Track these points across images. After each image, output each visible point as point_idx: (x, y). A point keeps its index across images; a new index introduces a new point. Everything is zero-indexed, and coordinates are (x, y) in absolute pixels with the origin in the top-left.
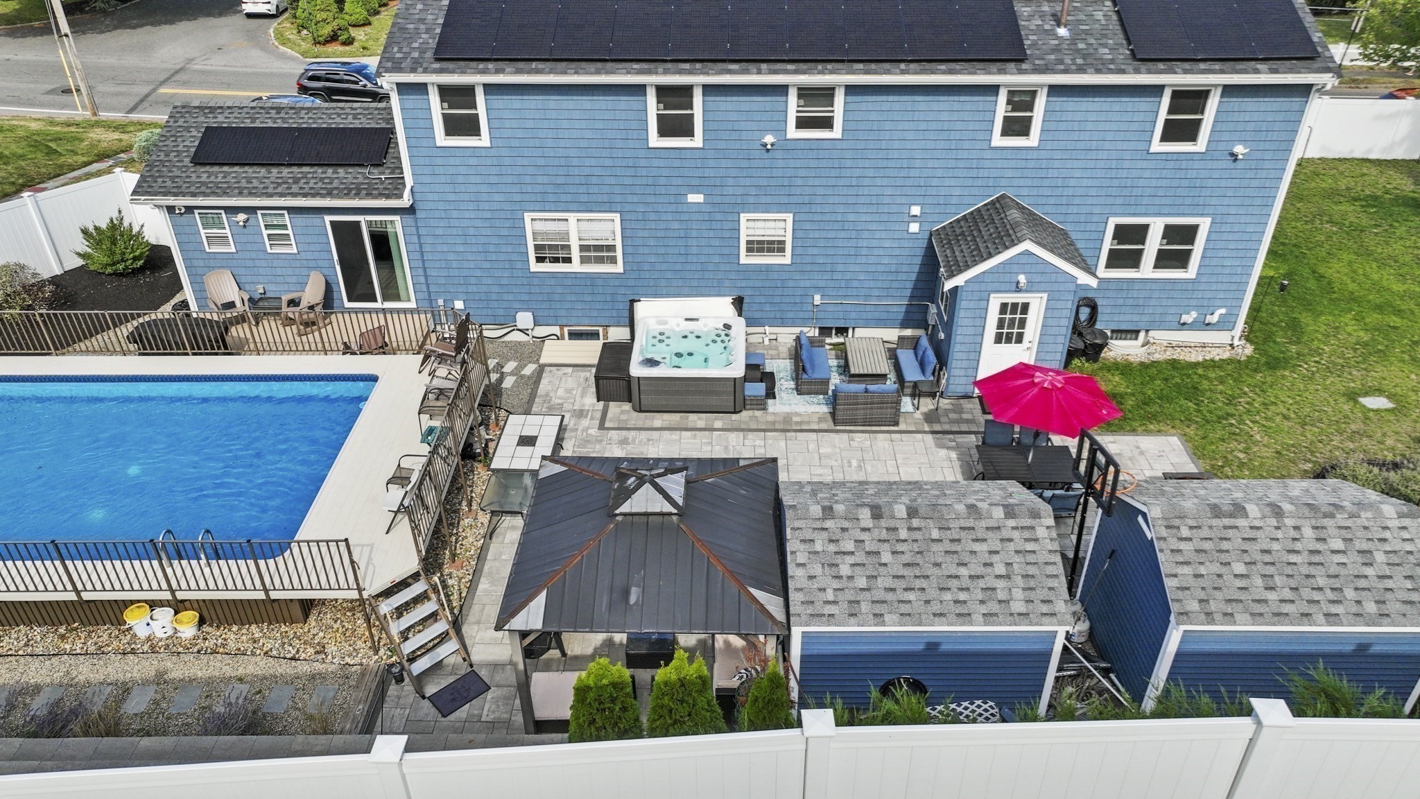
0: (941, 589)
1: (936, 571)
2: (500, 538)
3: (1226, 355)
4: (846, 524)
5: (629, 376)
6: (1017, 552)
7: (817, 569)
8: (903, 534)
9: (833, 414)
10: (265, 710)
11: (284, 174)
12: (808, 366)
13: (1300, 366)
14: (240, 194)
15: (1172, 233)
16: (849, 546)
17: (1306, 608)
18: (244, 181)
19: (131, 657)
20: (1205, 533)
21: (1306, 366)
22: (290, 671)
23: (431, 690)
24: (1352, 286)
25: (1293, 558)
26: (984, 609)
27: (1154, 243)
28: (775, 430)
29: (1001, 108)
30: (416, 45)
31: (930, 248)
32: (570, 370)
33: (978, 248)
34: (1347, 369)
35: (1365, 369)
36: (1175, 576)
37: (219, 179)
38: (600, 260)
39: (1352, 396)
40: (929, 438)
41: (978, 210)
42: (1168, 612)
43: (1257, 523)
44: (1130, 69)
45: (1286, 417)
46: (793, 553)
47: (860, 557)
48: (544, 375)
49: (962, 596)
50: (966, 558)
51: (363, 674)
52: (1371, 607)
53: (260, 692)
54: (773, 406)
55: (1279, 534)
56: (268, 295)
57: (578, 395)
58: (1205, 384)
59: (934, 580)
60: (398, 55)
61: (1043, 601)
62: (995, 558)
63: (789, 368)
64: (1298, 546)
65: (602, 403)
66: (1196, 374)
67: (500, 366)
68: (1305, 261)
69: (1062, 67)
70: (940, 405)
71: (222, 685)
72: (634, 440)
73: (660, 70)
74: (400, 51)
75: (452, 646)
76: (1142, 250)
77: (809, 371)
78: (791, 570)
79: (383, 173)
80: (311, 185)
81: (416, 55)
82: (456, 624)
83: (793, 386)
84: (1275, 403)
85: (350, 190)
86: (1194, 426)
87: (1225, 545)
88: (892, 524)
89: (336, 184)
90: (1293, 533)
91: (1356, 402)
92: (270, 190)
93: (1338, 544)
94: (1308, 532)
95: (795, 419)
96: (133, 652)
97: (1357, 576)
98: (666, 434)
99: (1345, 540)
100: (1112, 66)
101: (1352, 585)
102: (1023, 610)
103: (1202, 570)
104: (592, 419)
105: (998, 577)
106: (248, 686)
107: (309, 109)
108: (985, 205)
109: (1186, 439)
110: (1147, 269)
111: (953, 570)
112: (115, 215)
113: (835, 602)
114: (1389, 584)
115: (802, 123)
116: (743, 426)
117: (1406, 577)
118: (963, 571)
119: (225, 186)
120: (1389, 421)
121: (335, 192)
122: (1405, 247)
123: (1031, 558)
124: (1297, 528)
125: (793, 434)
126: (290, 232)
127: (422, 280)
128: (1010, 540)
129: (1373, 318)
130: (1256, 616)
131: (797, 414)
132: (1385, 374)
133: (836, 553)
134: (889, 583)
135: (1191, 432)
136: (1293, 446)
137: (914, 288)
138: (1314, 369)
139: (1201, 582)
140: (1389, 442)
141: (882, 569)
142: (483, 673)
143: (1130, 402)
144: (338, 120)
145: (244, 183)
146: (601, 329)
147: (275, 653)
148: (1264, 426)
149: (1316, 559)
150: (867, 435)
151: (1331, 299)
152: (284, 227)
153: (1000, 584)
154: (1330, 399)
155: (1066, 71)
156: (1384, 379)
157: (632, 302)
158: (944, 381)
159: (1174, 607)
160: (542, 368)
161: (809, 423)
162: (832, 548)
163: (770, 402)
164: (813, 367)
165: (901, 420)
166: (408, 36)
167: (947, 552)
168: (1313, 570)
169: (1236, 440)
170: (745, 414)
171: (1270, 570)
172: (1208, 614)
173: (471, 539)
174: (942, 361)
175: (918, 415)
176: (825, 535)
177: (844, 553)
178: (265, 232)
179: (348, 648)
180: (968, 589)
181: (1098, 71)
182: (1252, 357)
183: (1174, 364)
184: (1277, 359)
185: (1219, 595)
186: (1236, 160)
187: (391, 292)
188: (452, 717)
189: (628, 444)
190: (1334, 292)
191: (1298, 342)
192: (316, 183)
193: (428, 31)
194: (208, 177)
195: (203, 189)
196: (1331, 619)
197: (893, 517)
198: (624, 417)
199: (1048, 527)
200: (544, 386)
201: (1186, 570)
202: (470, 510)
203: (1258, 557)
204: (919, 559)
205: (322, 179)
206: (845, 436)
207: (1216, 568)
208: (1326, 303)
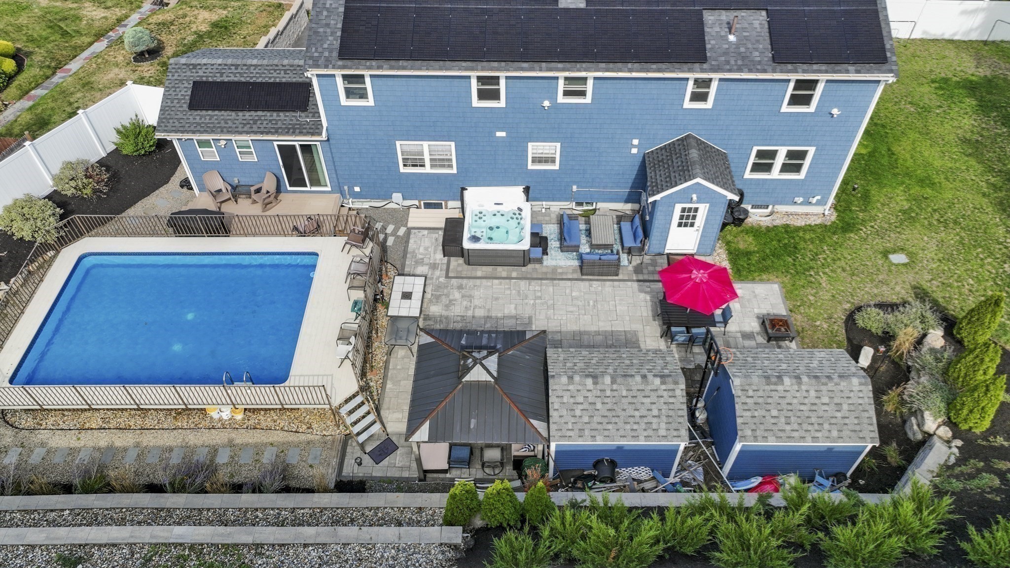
0: (625, 423)
1: (623, 413)
2: (396, 355)
3: (818, 222)
4: (580, 388)
5: (462, 248)
6: (665, 403)
7: (564, 412)
8: (608, 393)
9: (581, 267)
10: (287, 462)
11: (247, 117)
12: (567, 238)
13: (861, 230)
14: (222, 132)
15: (791, 155)
16: (581, 399)
17: (803, 434)
18: (222, 122)
19: (213, 431)
20: (760, 393)
21: (865, 230)
22: (296, 439)
23: (368, 449)
24: (910, 163)
25: (802, 407)
26: (646, 434)
27: (780, 160)
28: (547, 279)
29: (690, 87)
30: (326, 46)
31: (643, 162)
32: (426, 232)
33: (669, 176)
34: (888, 232)
35: (899, 232)
36: (742, 417)
37: (207, 121)
38: (443, 166)
39: (885, 254)
40: (635, 285)
41: (673, 143)
42: (737, 434)
43: (787, 389)
44: (770, 69)
45: (844, 270)
46: (552, 403)
47: (586, 406)
48: (411, 236)
49: (635, 427)
50: (639, 406)
51: (333, 442)
52: (835, 433)
53: (282, 451)
54: (548, 261)
55: (798, 394)
56: (241, 184)
57: (432, 252)
58: (802, 245)
59: (622, 418)
60: (316, 54)
61: (675, 430)
62: (653, 407)
63: (556, 231)
64: (806, 401)
65: (446, 258)
66: (798, 236)
67: (384, 228)
68: (886, 140)
69: (728, 67)
70: (644, 260)
71: (263, 447)
72: (466, 285)
73: (479, 67)
74: (316, 51)
75: (377, 428)
76: (773, 164)
77: (568, 241)
78: (551, 412)
79: (307, 117)
80: (265, 125)
81: (326, 54)
82: (378, 410)
83: (558, 246)
84: (840, 259)
85: (289, 129)
86: (789, 276)
87: (770, 400)
88: (602, 387)
89: (280, 124)
90: (805, 394)
91: (887, 258)
92: (240, 129)
93: (825, 400)
94: (813, 393)
95: (559, 271)
96: (213, 428)
97: (832, 417)
98: (484, 281)
99: (830, 397)
100: (759, 67)
101: (828, 422)
102: (665, 434)
103: (756, 414)
104: (441, 270)
105: (653, 416)
106: (276, 448)
107: (256, 66)
108: (678, 140)
109: (783, 286)
110: (775, 173)
111: (632, 413)
112: (134, 118)
113: (572, 430)
114: (847, 421)
115: (567, 93)
116: (529, 276)
117: (855, 418)
118: (637, 414)
119: (212, 125)
120: (902, 273)
121: (280, 131)
122: (953, 127)
123: (671, 407)
124: (807, 391)
125: (557, 282)
126: (252, 150)
127: (334, 176)
128: (662, 397)
129: (916, 190)
130: (779, 438)
131: (561, 267)
132: (909, 237)
133: (574, 403)
134: (599, 419)
135: (786, 280)
136: (843, 291)
137: (633, 183)
138: (869, 232)
139: (755, 420)
140: (898, 288)
141: (596, 412)
142: (394, 439)
143: (756, 258)
144: (275, 75)
145: (223, 124)
146: (443, 203)
147: (286, 428)
148: (829, 276)
149: (814, 408)
150: (599, 283)
151: (894, 174)
152: (249, 147)
153: (655, 420)
154: (873, 256)
155: (730, 71)
156: (908, 240)
157: (463, 189)
158: (646, 248)
159: (739, 433)
160: (409, 231)
161: (566, 273)
162: (572, 400)
163: (545, 257)
164: (570, 238)
165: (620, 271)
166: (320, 38)
167: (629, 403)
168: (811, 414)
169: (811, 287)
170: (530, 266)
171: (790, 414)
172: (755, 437)
173: (380, 356)
174: (646, 234)
175: (631, 268)
176: (568, 393)
177: (578, 403)
178: (237, 150)
179: (323, 425)
180: (638, 423)
181: (750, 71)
182: (835, 222)
183: (786, 227)
184: (848, 224)
185: (762, 427)
186: (832, 117)
187: (316, 182)
188: (381, 464)
189: (463, 288)
190: (897, 168)
191: (864, 211)
192: (267, 124)
193: (333, 34)
194: (201, 119)
195: (198, 128)
196: (814, 440)
197: (603, 384)
198: (460, 269)
199: (682, 390)
200: (412, 245)
201: (748, 414)
202: (377, 336)
203: (785, 407)
204: (615, 407)
205: (271, 121)
206: (587, 283)
207: (763, 413)
208: (890, 177)
